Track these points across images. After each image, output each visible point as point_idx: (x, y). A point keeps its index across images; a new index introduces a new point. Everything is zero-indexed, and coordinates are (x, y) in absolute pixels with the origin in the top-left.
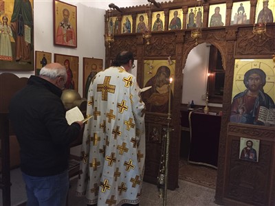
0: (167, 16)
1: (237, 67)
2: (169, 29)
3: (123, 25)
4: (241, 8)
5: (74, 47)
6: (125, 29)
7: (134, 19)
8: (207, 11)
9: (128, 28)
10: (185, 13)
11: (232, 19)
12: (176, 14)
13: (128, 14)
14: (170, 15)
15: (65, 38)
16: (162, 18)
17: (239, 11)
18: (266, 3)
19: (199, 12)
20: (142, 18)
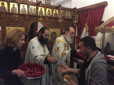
8: (37, 9)
18: (56, 11)
19: (34, 9)
20: (3, 4)
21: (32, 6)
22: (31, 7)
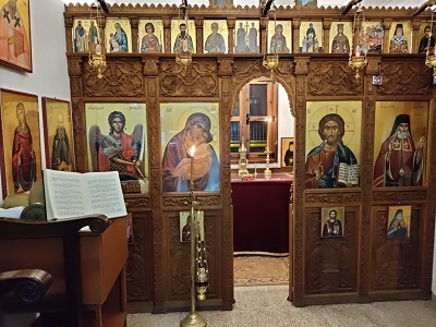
1: (309, 112)
5: (28, 71)
6: (115, 44)
7: (135, 27)
10: (231, 28)
12: (215, 27)
13: (120, 16)
17: (308, 33)
18: (341, 27)
19: (253, 30)
20: (150, 27)
21: (244, 22)
22: (241, 24)
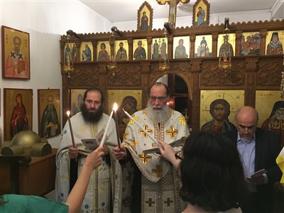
0: (131, 45)
1: (203, 97)
2: (134, 59)
3: (82, 53)
4: (204, 41)
5: (27, 79)
6: (85, 56)
7: (95, 47)
8: (171, 43)
9: (89, 55)
10: (149, 44)
11: (196, 52)
12: (140, 44)
13: (88, 41)
14: (134, 44)
15: (16, 70)
16: (126, 47)
17: (201, 44)
20: (103, 46)
22: (156, 41)
